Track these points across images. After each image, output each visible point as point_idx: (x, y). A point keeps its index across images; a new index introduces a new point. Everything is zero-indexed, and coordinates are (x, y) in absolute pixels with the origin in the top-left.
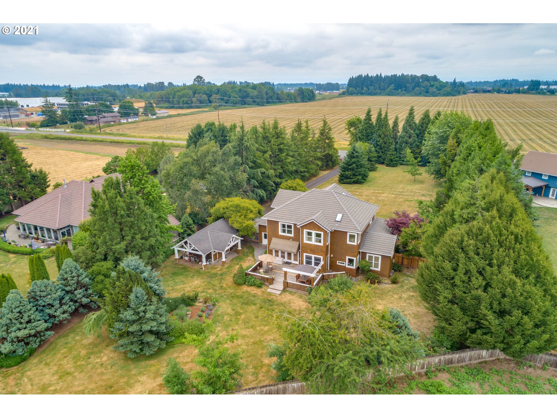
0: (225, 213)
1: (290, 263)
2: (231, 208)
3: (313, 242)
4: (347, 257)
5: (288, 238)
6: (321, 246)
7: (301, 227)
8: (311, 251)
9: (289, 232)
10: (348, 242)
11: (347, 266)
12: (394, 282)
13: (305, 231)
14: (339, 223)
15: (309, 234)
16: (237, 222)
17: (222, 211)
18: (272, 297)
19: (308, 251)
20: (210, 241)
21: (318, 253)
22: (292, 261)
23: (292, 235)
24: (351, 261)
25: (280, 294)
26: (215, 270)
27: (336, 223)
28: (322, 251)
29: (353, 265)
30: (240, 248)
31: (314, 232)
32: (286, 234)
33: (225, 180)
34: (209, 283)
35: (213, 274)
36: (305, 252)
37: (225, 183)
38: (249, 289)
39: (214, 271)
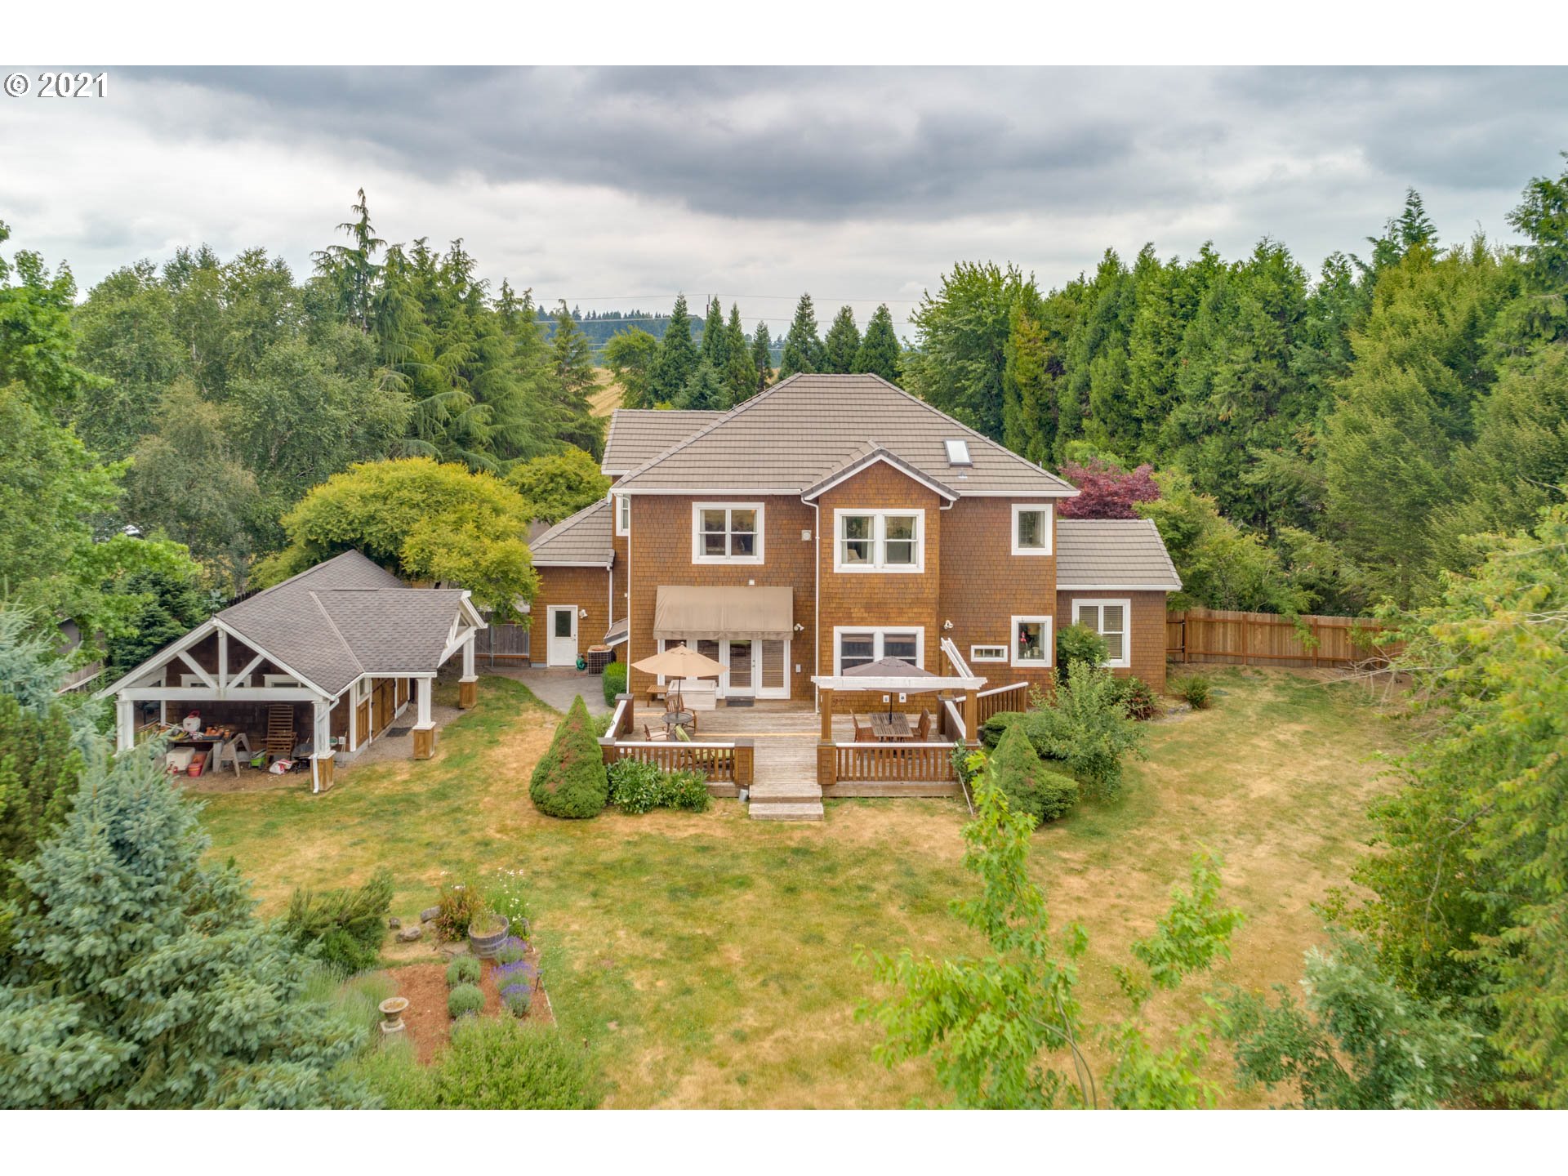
0: (371, 519)
1: (749, 702)
2: (404, 494)
3: (878, 564)
4: (1016, 620)
5: (737, 577)
6: (915, 577)
7: (816, 500)
8: (868, 608)
9: (744, 545)
10: (1017, 550)
11: (1017, 663)
12: (1197, 702)
13: (840, 514)
14: (970, 471)
15: (856, 526)
16: (449, 547)
17: (356, 510)
18: (797, 835)
19: (857, 612)
20: (338, 633)
21: (901, 612)
22: (757, 689)
23: (758, 558)
24: (1030, 637)
25: (826, 816)
26: (386, 783)
27: (953, 471)
28: (918, 601)
29: (1041, 655)
30: (469, 675)
31: (879, 518)
32: (729, 559)
33: (329, 399)
34: (394, 839)
35: (389, 799)
36: (839, 623)
37: (332, 411)
38: (648, 824)
39: (381, 789)
